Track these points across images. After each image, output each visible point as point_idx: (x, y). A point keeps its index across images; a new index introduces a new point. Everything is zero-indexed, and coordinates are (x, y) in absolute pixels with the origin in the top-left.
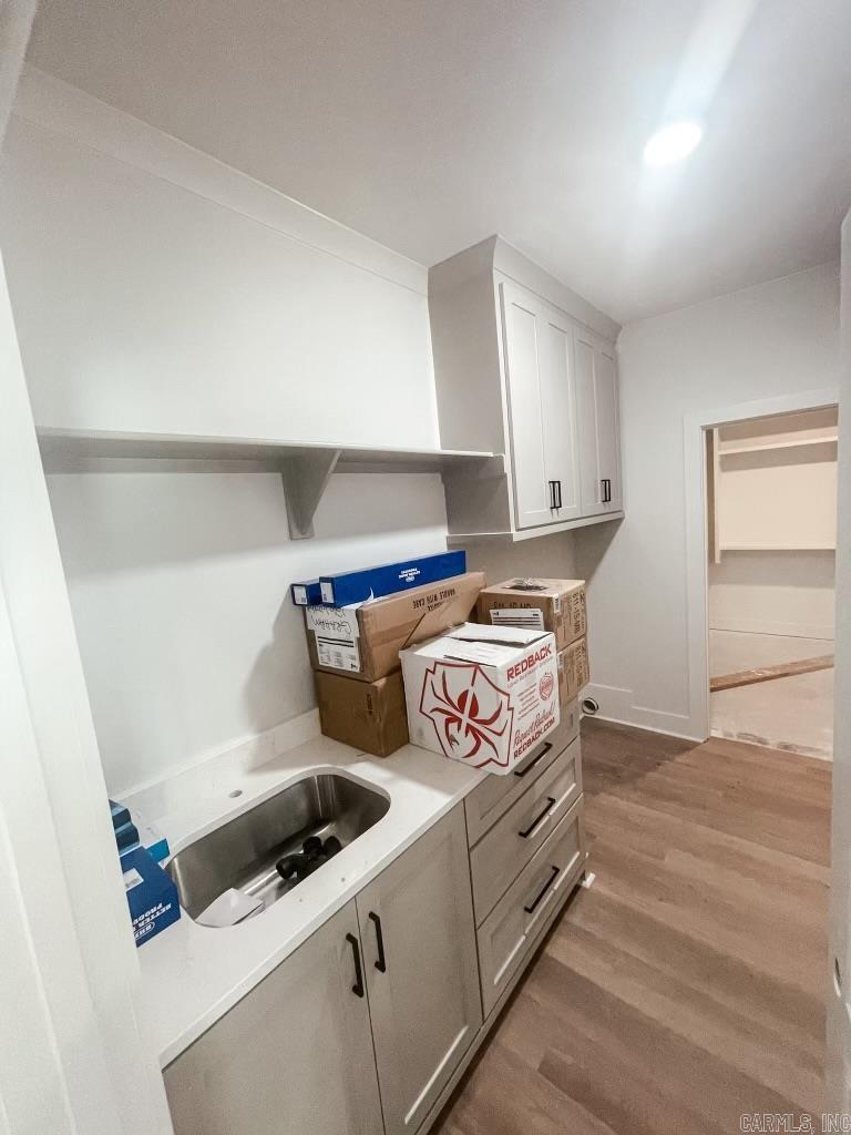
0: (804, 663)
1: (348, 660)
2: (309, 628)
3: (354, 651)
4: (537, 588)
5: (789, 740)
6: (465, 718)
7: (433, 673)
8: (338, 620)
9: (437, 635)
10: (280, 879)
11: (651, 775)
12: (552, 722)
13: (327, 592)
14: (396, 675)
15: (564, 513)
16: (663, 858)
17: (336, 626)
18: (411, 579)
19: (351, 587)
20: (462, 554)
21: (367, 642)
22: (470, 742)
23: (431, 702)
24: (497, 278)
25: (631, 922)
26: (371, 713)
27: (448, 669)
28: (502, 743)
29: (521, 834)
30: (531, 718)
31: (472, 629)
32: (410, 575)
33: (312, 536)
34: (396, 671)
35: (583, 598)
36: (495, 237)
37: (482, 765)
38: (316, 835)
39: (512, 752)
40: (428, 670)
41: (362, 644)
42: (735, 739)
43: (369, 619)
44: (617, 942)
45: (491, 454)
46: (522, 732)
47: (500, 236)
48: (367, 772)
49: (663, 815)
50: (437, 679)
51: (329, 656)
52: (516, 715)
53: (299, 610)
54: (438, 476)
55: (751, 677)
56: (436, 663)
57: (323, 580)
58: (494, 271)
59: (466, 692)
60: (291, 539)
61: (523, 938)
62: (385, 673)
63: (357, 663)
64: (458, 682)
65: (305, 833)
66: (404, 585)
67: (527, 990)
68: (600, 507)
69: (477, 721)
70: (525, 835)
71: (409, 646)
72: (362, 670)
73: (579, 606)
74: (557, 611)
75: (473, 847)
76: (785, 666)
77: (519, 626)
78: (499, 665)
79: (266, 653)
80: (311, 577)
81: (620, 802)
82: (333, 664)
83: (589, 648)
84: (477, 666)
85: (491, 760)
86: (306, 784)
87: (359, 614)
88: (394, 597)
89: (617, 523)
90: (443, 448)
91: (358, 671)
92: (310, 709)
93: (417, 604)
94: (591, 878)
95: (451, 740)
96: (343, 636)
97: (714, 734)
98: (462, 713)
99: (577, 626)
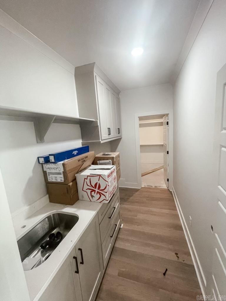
0: (157, 169)
1: (60, 179)
2: (44, 170)
3: (62, 176)
4: (109, 155)
5: (156, 185)
6: (97, 190)
7: (87, 179)
8: (56, 167)
9: (85, 169)
10: (42, 249)
11: (131, 198)
12: (116, 188)
13: (52, 159)
14: (75, 181)
15: (111, 136)
16: (136, 216)
17: (55, 169)
18: (76, 154)
19: (60, 157)
20: (88, 147)
21: (66, 173)
22: (98, 196)
23: (86, 187)
24: (95, 74)
25: (133, 233)
26: (68, 193)
27: (91, 177)
28: (107, 195)
29: (109, 218)
30: (112, 187)
31: (93, 167)
32: (75, 153)
33: (44, 142)
34: (75, 180)
35: (119, 156)
36: (95, 63)
37: (101, 201)
38: (52, 233)
39: (109, 196)
40: (85, 178)
41: (65, 173)
42: (147, 187)
43: (67, 166)
44: (130, 238)
45: (94, 120)
46: (111, 191)
47: (96, 63)
48: (68, 210)
49: (135, 207)
50: (88, 181)
51: (52, 178)
52: (110, 187)
53: (41, 165)
54: (79, 125)
55: (148, 173)
56: (88, 176)
57: (50, 155)
58: (94, 72)
59: (97, 183)
60: (37, 143)
61: (111, 244)
62: (71, 181)
63: (63, 179)
64: (94, 181)
65: (48, 233)
66: (74, 156)
67: (112, 257)
68: (118, 135)
69: (100, 190)
70: (110, 218)
71: (78, 173)
72: (64, 181)
73: (119, 159)
74: (115, 160)
75: (100, 224)
76: (153, 170)
77: (106, 165)
78: (106, 174)
79: (30, 180)
80: (46, 154)
81: (126, 206)
82: (54, 180)
83: (121, 169)
84: (100, 175)
85: (104, 199)
86: (49, 218)
87: (63, 164)
88: (72, 159)
89: (120, 139)
90: (79, 117)
91: (63, 181)
92: (45, 196)
93: (79, 161)
94: (122, 225)
95: (92, 196)
96: (57, 171)
97: (143, 186)
98: (96, 188)
99: (118, 164)
